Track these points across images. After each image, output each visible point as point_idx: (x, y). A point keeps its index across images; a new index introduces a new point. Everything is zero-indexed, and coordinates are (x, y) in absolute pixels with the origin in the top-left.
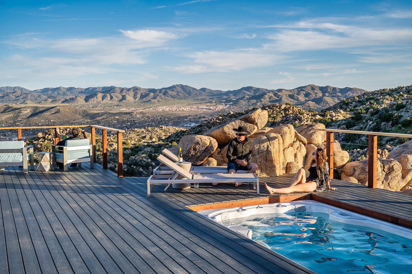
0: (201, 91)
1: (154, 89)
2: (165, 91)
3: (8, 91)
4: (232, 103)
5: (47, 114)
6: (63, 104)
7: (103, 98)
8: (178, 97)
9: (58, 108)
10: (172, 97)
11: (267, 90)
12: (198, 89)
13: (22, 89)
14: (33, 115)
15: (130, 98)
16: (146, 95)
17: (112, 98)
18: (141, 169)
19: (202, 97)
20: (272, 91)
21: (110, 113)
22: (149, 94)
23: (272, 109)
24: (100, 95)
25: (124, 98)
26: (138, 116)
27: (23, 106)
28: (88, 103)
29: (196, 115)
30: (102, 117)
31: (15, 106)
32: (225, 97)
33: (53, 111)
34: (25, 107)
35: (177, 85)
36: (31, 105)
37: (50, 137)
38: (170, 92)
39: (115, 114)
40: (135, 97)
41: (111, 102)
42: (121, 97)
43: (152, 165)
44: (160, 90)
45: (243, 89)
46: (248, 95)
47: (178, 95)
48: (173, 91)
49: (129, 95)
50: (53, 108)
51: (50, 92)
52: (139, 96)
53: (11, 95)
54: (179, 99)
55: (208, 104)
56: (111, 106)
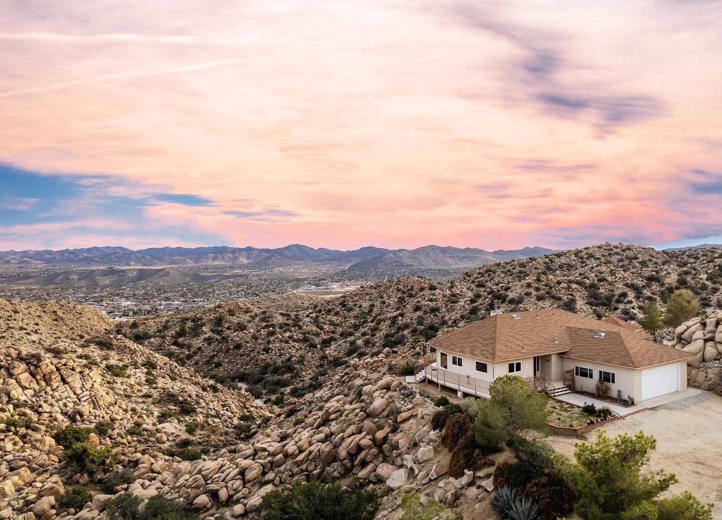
0: (319, 252)
1: (269, 250)
2: (280, 252)
3: (109, 252)
8: (295, 258)
9: (167, 270)
10: (288, 257)
12: (316, 249)
15: (243, 259)
17: (223, 258)
19: (321, 258)
21: (223, 276)
24: (210, 256)
25: (237, 258)
26: (254, 278)
27: (126, 268)
28: (197, 265)
29: (316, 277)
30: (216, 280)
31: (119, 268)
33: (163, 273)
34: (130, 270)
35: (294, 245)
36: (136, 267)
38: (287, 253)
39: (228, 277)
40: (249, 258)
41: (223, 263)
42: (233, 258)
44: (276, 251)
47: (295, 255)
48: (290, 251)
49: (242, 255)
50: (162, 270)
52: (252, 257)
53: (112, 256)
54: (296, 260)
55: (327, 265)
56: (225, 268)
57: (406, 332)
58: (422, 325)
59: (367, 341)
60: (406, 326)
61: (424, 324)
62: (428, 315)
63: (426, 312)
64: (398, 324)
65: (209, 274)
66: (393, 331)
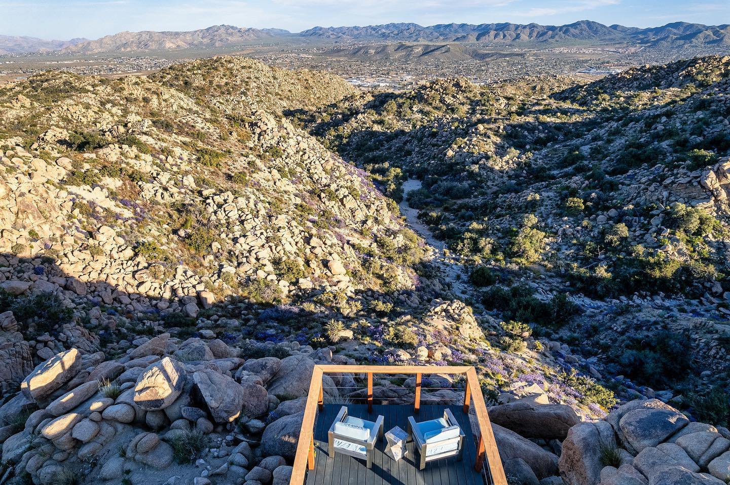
0: (610, 29)
1: (553, 27)
2: (566, 29)
3: (403, 28)
4: (649, 44)
5: (437, 53)
6: (453, 43)
7: (496, 36)
8: (581, 36)
9: (449, 46)
10: (574, 36)
11: (704, 26)
12: (608, 26)
13: (415, 26)
14: (424, 54)
15: (524, 37)
16: (544, 34)
17: (504, 36)
18: (526, 133)
19: (611, 37)
20: (712, 28)
21: (500, 54)
22: (547, 32)
23: (706, 62)
24: (492, 33)
25: (518, 36)
26: (531, 58)
27: (415, 43)
28: (479, 42)
29: (599, 60)
30: (492, 58)
31: (408, 43)
32: (641, 36)
33: (444, 49)
34: (417, 45)
35: (583, 22)
36: (423, 43)
37: (437, 87)
39: (506, 56)
40: (530, 36)
41: (503, 41)
42: (515, 36)
43: (538, 129)
44: (561, 28)
45: (670, 25)
46: (675, 34)
47: (581, 33)
48: (575, 29)
49: (524, 33)
50: (443, 46)
51: (442, 29)
52: (535, 34)
53: (405, 32)
54: (582, 39)
55: (617, 46)
56: (503, 46)
57: (665, 144)
58: (700, 135)
59: (596, 149)
60: (669, 134)
61: (705, 133)
62: (720, 118)
63: (715, 113)
64: (656, 128)
65: (488, 52)
66: (642, 140)
